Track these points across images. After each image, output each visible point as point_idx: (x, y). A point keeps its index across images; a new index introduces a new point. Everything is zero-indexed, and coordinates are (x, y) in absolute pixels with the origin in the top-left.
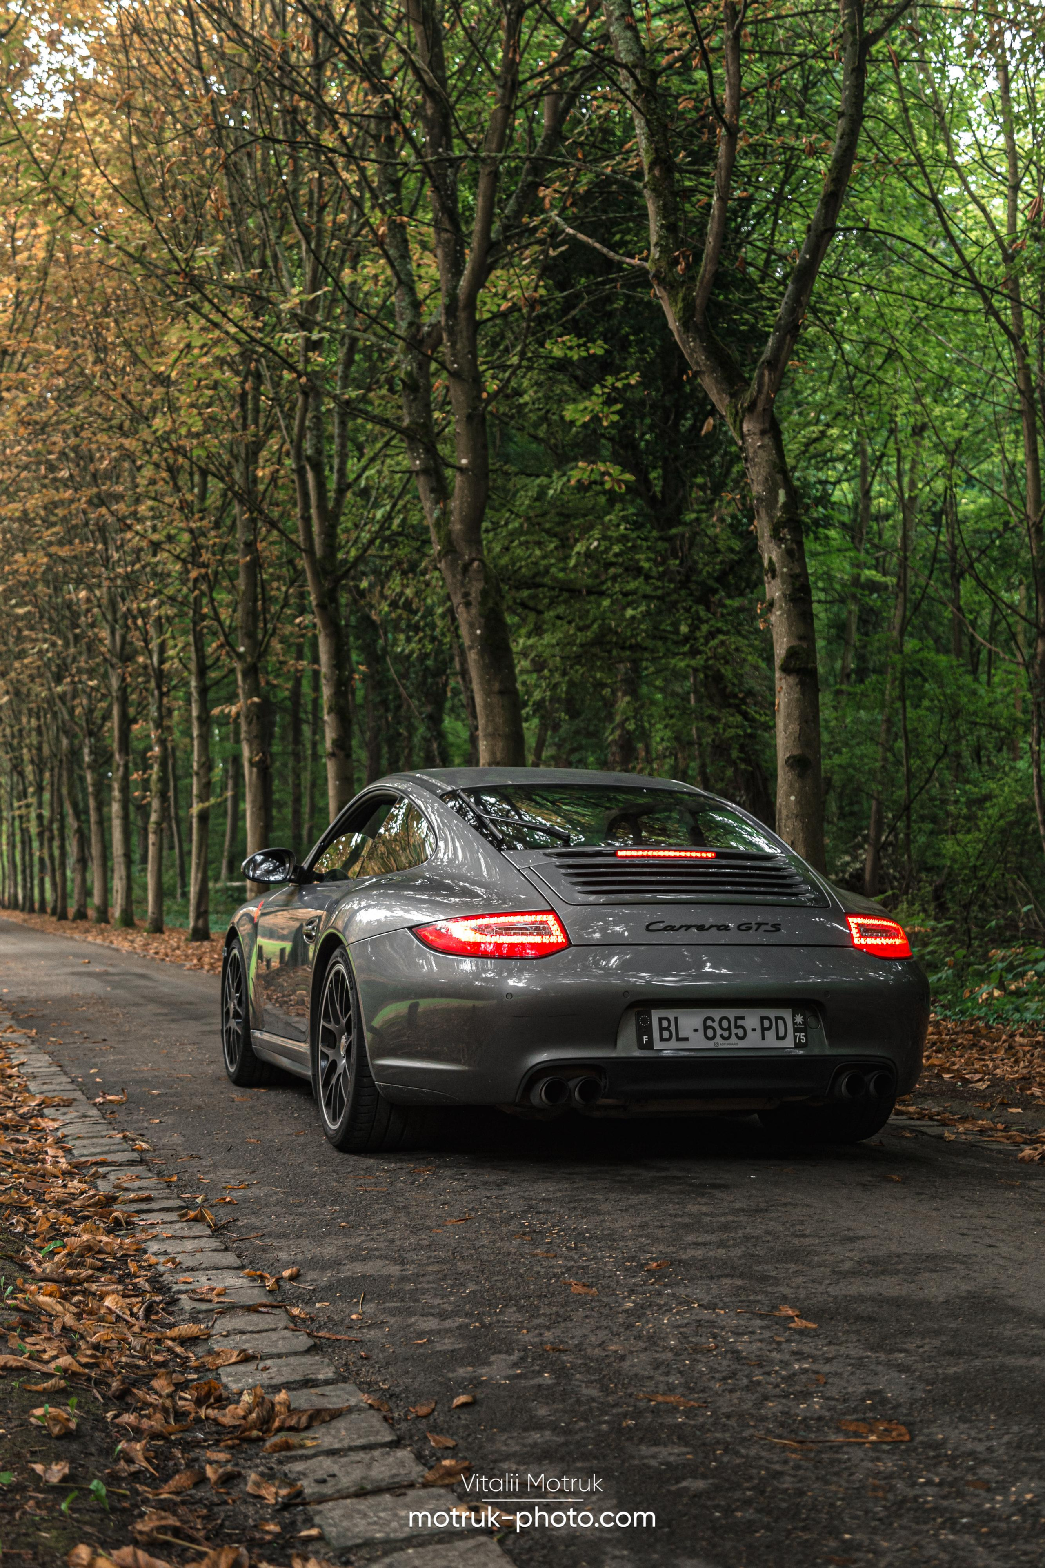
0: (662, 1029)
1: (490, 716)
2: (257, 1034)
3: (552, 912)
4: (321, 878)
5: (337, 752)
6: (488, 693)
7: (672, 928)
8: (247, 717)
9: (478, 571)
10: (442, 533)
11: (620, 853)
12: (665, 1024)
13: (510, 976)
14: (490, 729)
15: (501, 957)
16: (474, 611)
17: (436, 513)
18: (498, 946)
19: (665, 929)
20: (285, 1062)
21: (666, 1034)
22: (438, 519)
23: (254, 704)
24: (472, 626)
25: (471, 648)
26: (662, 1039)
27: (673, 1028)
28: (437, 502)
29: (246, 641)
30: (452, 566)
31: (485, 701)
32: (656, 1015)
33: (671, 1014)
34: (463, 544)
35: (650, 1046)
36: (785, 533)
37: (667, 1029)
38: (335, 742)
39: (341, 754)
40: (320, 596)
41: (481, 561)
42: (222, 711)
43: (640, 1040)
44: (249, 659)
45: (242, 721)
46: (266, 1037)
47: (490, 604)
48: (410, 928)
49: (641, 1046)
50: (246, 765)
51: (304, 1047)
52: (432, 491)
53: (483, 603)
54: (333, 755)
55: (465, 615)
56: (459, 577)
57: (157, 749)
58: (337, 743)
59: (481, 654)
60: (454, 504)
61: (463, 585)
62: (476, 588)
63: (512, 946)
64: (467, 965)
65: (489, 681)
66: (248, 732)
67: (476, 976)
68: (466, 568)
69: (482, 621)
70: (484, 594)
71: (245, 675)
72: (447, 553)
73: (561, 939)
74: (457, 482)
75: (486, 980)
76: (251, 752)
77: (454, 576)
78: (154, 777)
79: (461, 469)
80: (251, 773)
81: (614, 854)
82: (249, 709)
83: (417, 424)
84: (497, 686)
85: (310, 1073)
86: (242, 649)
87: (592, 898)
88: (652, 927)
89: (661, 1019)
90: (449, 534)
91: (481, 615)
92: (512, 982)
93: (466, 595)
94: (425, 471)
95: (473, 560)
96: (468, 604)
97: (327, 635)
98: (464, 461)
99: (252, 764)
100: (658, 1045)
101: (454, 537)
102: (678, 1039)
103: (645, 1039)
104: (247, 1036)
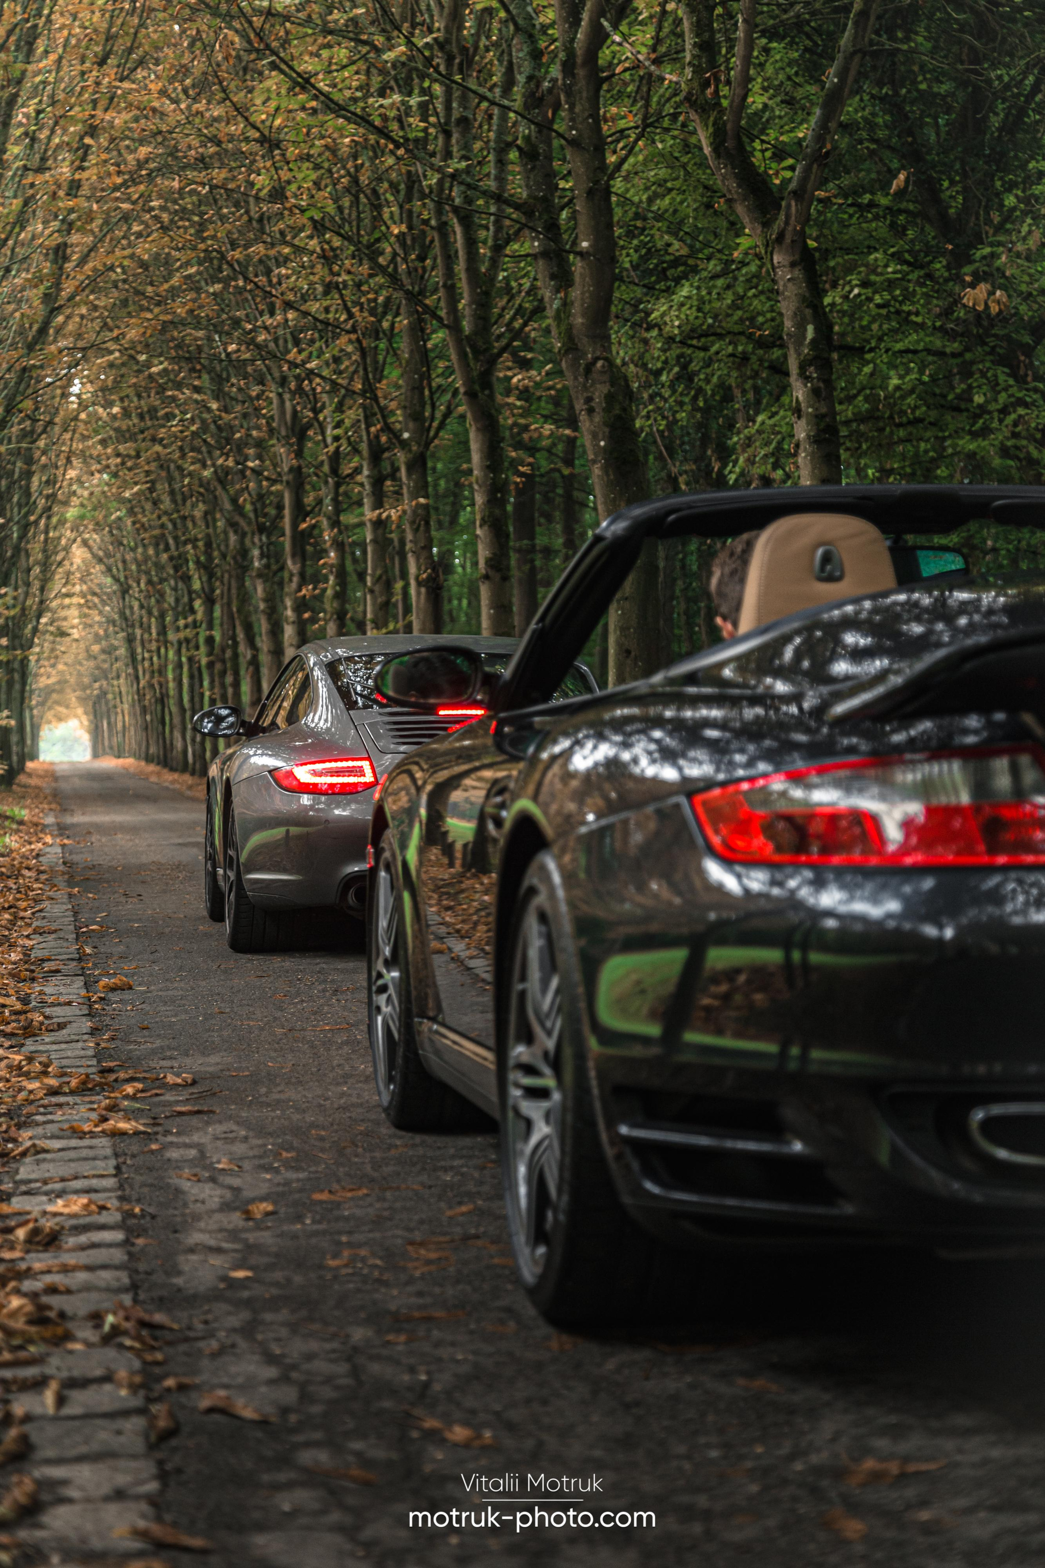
9: (603, 372)
16: (597, 419)
17: (556, 304)
18: (332, 786)
22: (558, 311)
23: (419, 505)
24: (595, 436)
25: (594, 462)
28: (558, 291)
29: (411, 425)
30: (574, 364)
34: (585, 340)
36: (812, 371)
38: (489, 562)
39: (497, 577)
41: (606, 359)
45: (407, 527)
52: (553, 277)
53: (607, 410)
55: (587, 424)
56: (581, 380)
57: (332, 554)
59: (605, 469)
60: (575, 293)
61: (585, 388)
62: (600, 391)
64: (306, 800)
65: (614, 500)
68: (589, 368)
69: (607, 430)
70: (610, 398)
72: (567, 352)
74: (578, 266)
75: (318, 810)
77: (576, 378)
78: (329, 592)
79: (581, 254)
82: (414, 512)
83: (536, 198)
86: (406, 435)
90: (570, 328)
91: (605, 424)
93: (589, 400)
94: (544, 254)
95: (596, 359)
96: (591, 411)
98: (585, 244)
99: (419, 584)
101: (575, 332)
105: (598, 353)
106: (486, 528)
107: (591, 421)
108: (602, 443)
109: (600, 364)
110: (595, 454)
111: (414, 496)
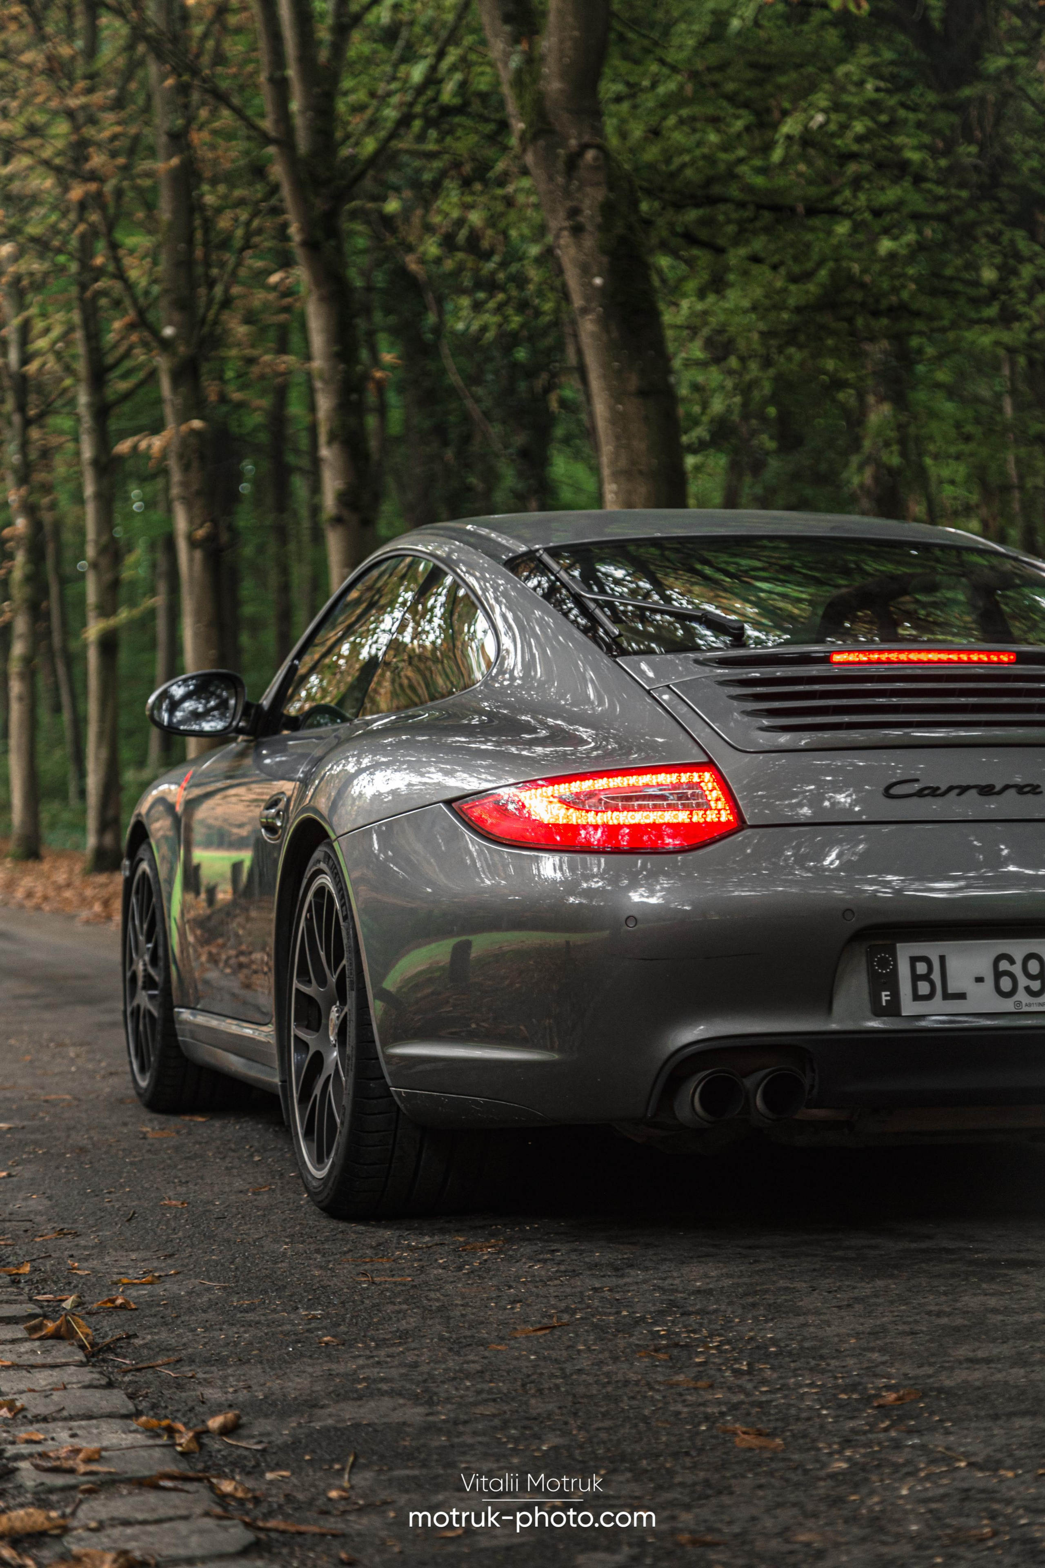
0: (916, 978)
1: (622, 437)
2: (186, 1015)
3: (709, 765)
4: (295, 724)
5: (346, 514)
6: (617, 395)
7: (933, 792)
8: (181, 457)
9: (596, 168)
10: (528, 98)
11: (837, 658)
12: (922, 968)
13: (634, 885)
14: (623, 463)
15: (617, 851)
16: (589, 242)
19: (920, 794)
20: (235, 1063)
21: (924, 988)
23: (193, 432)
24: (586, 271)
25: (584, 311)
26: (917, 997)
27: (936, 976)
29: (177, 316)
30: (547, 158)
31: (612, 409)
32: (904, 952)
33: (932, 950)
35: (893, 1009)
37: (927, 977)
40: (308, 226)
41: (600, 148)
42: (135, 448)
43: (875, 998)
44: (182, 349)
45: (173, 464)
46: (201, 1019)
47: (619, 229)
48: (448, 803)
49: (878, 1011)
50: (182, 546)
51: (265, 1034)
53: (604, 228)
54: (338, 520)
55: (572, 251)
56: (560, 180)
58: (346, 499)
59: (604, 322)
61: (567, 194)
63: (637, 829)
66: (184, 484)
67: (571, 887)
68: (572, 163)
69: (605, 259)
70: (608, 209)
71: (177, 377)
72: (536, 137)
73: (725, 817)
76: (191, 520)
77: (551, 179)
80: (191, 560)
81: (826, 659)
82: (184, 442)
84: (634, 382)
85: (277, 1080)
86: (168, 331)
87: (784, 739)
88: (893, 791)
89: (914, 960)
90: (539, 101)
92: (636, 897)
93: (574, 213)
95: (584, 147)
96: (577, 230)
97: (322, 299)
99: (193, 544)
100: (908, 1007)
102: (946, 996)
103: (885, 997)
104: (169, 1019)
105: (587, 138)
106: (336, 446)
107: (579, 246)
108: (598, 281)
109: (590, 155)
110: (587, 299)
111: (184, 417)
